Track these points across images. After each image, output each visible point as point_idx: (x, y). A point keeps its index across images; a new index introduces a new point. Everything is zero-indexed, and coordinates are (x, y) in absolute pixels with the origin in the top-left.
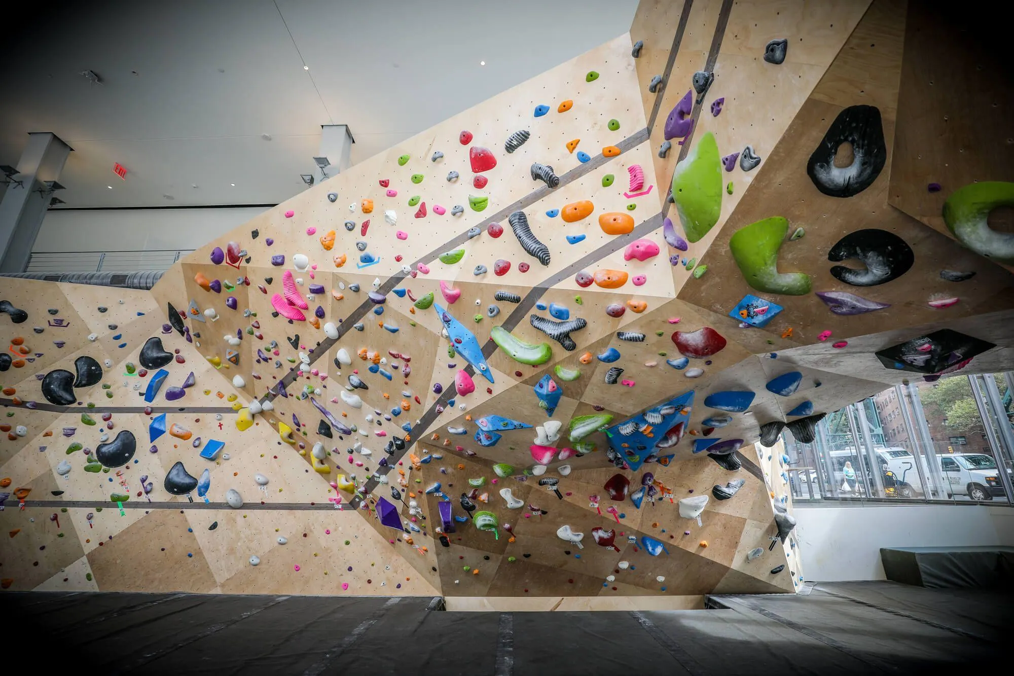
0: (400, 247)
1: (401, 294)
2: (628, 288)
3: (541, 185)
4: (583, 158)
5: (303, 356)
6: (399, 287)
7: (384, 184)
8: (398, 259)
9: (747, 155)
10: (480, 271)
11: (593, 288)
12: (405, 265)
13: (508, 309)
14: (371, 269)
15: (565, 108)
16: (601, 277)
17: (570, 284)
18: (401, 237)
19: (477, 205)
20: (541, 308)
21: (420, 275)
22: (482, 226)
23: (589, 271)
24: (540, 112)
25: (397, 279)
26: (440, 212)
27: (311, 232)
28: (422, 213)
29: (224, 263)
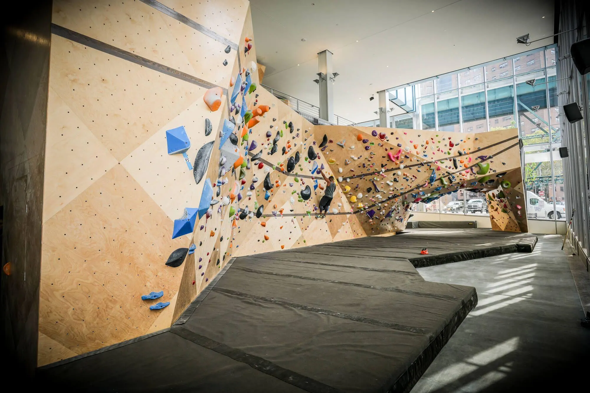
0: (433, 156)
1: (428, 165)
2: (465, 177)
3: (459, 154)
4: (465, 152)
5: (383, 170)
6: (429, 164)
7: (432, 139)
8: (432, 158)
9: (495, 171)
10: (446, 167)
11: (461, 175)
12: (433, 160)
13: (447, 174)
14: (424, 158)
15: (465, 142)
16: (463, 174)
17: (458, 174)
18: (434, 153)
19: (449, 153)
20: (452, 176)
21: (435, 163)
22: (449, 158)
23: (461, 172)
24: (462, 141)
25: (430, 163)
26: (442, 151)
27: (411, 142)
28: (439, 150)
29: (377, 137)
